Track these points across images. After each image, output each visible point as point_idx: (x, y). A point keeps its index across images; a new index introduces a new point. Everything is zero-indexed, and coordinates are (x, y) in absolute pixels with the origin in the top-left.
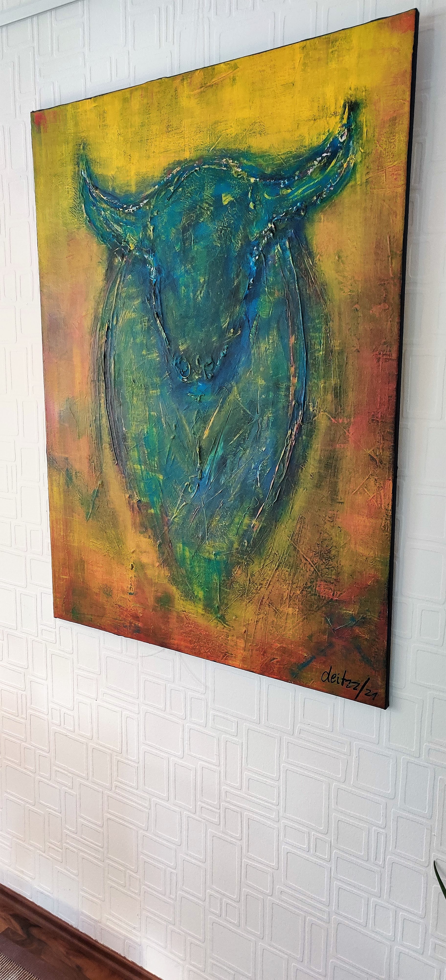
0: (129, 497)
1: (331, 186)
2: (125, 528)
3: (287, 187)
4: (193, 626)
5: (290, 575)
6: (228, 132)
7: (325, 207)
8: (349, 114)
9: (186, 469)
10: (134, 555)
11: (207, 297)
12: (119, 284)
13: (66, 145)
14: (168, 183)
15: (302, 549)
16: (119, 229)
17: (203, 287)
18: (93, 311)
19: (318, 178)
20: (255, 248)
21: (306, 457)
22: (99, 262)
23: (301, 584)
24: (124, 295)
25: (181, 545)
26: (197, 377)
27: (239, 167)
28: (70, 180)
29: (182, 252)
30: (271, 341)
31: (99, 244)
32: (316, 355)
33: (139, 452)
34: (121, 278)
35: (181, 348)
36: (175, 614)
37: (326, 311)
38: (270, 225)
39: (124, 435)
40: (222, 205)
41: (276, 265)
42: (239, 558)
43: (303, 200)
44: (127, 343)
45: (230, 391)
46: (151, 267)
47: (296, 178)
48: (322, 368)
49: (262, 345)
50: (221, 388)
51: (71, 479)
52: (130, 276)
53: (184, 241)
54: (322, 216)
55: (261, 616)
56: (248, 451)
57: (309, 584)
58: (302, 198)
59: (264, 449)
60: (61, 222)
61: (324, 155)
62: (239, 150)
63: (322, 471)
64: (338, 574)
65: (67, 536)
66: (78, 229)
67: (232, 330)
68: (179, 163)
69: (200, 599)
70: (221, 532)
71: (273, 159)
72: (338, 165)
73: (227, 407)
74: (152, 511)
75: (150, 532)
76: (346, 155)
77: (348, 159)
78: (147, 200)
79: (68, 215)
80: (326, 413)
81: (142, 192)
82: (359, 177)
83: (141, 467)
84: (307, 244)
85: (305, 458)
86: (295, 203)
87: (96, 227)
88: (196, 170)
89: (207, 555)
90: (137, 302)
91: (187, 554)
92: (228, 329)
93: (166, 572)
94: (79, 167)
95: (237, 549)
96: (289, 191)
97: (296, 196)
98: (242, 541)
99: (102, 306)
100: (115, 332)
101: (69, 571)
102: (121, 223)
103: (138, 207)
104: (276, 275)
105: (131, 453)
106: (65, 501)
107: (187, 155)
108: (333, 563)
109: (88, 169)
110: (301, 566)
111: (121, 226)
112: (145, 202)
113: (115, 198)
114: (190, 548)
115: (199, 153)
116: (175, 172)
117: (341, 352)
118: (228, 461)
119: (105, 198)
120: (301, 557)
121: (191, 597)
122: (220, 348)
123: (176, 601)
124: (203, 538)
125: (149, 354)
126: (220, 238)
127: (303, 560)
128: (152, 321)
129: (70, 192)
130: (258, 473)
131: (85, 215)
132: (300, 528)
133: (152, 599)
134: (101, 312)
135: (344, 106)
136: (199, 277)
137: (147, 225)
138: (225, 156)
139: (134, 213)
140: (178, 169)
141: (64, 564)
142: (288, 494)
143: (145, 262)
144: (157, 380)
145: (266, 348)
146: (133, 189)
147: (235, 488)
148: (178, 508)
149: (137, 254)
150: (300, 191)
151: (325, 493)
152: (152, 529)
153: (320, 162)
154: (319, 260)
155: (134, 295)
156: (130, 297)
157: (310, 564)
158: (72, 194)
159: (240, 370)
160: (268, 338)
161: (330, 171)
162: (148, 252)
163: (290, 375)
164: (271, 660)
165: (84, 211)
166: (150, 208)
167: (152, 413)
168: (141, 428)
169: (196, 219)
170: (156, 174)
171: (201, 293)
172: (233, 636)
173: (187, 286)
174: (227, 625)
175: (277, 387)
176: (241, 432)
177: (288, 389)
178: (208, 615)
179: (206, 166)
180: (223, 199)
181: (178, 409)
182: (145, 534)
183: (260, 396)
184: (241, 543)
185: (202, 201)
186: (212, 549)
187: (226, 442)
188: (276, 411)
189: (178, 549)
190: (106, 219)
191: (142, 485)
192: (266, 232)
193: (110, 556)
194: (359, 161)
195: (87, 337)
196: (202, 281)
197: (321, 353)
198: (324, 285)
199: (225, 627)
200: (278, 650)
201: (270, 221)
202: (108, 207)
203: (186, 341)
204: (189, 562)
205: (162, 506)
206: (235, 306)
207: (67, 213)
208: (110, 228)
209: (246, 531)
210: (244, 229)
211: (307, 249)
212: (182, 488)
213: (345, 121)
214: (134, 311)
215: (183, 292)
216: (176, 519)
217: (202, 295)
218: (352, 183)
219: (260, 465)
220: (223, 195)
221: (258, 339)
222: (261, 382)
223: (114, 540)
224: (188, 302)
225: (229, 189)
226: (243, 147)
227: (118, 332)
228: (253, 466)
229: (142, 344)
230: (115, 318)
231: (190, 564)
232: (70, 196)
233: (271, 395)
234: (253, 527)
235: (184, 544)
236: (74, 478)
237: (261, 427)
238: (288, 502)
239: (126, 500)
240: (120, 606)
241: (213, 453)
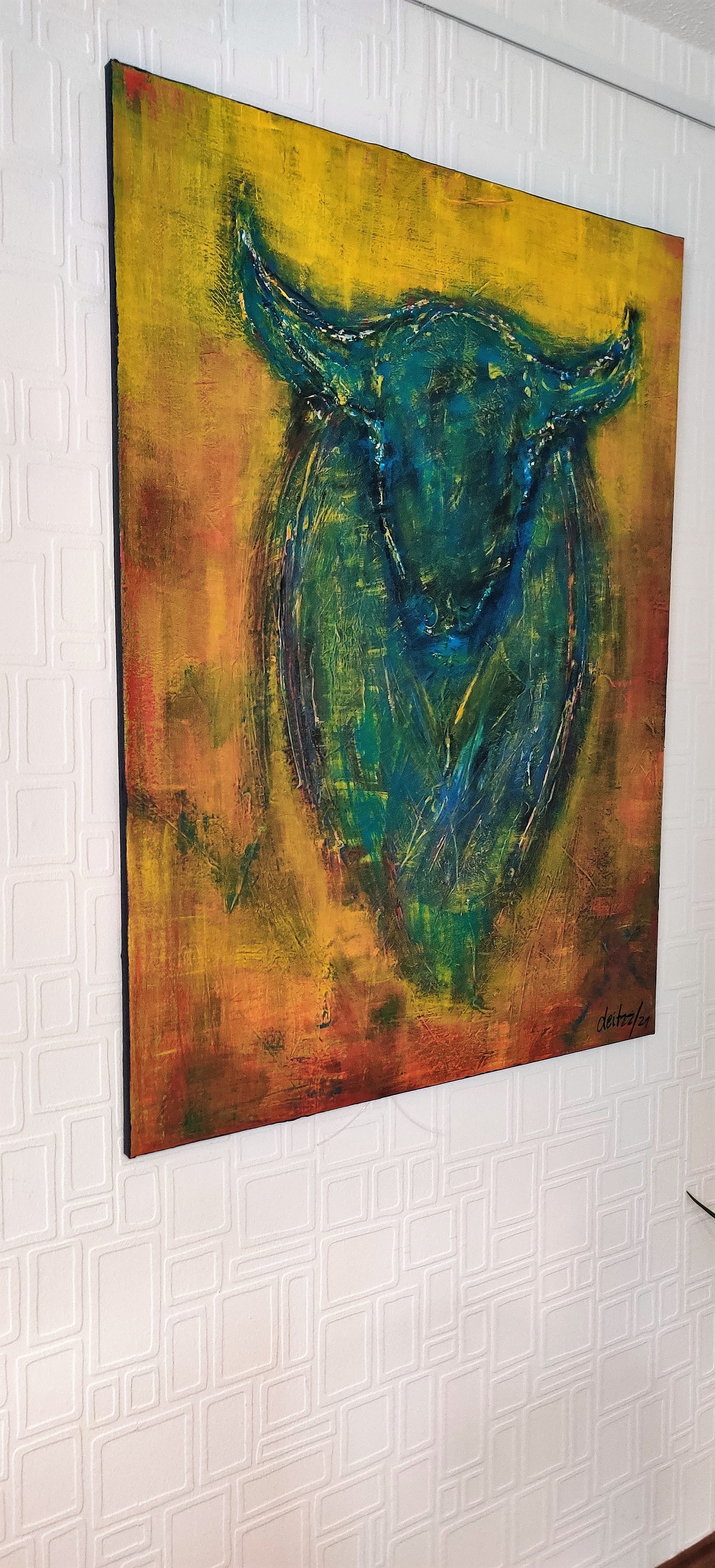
0: (325, 844)
1: (613, 398)
2: (314, 904)
3: (568, 382)
4: (434, 1036)
5: (564, 901)
6: (498, 279)
7: (607, 420)
8: (630, 322)
9: (427, 777)
10: (332, 949)
11: (463, 506)
12: (316, 459)
13: (205, 167)
14: (407, 319)
15: (578, 859)
16: (317, 362)
17: (459, 491)
18: (256, 498)
19: (600, 383)
20: (530, 450)
21: (585, 733)
22: (274, 410)
23: (577, 910)
24: (324, 479)
25: (417, 905)
26: (447, 628)
27: (511, 334)
28: (211, 237)
29: (428, 430)
30: (547, 580)
31: (275, 377)
32: (597, 601)
33: (344, 758)
34: (320, 449)
35: (424, 580)
36: (406, 1027)
37: (607, 548)
38: (549, 425)
39: (318, 731)
40: (488, 378)
41: (555, 479)
42: (502, 898)
43: (586, 403)
44: (328, 565)
45: (494, 647)
46: (377, 443)
47: (578, 374)
48: (602, 618)
49: (536, 584)
50: (483, 644)
51: (192, 834)
52: (336, 449)
53: (433, 414)
54: (604, 430)
55: (530, 976)
56: (516, 734)
57: (586, 906)
58: (585, 401)
59: (536, 730)
60: (185, 310)
61: (607, 358)
62: (512, 311)
63: (601, 751)
64: (615, 882)
65: (175, 960)
66: (229, 336)
67: (500, 560)
68: (427, 294)
69: (446, 986)
70: (479, 866)
71: (553, 340)
72: (619, 375)
73: (489, 673)
74: (368, 859)
75: (363, 897)
76: (627, 367)
77: (629, 372)
78: (372, 332)
79: (203, 302)
80: (606, 676)
81: (363, 315)
82: (639, 397)
83: (348, 784)
84: (589, 460)
85: (583, 737)
86: (575, 406)
88: (453, 315)
89: (457, 909)
90: (348, 496)
91: (427, 916)
92: (493, 558)
93: (390, 960)
94: (234, 220)
95: (500, 884)
96: (570, 387)
97: (577, 397)
98: (508, 870)
99: (278, 492)
100: (304, 544)
101: (179, 1036)
102: (322, 354)
103: (355, 337)
104: (555, 492)
105: (331, 762)
106: (174, 886)
107: (439, 286)
108: (610, 869)
109: (255, 234)
110: (577, 884)
111: (320, 358)
112: (368, 332)
113: (313, 307)
114: (432, 905)
115: (457, 292)
116: (420, 303)
117: (621, 600)
118: (490, 753)
119: (290, 300)
120: (578, 872)
121: (432, 988)
122: (483, 584)
123: (409, 1004)
124: (453, 882)
125: (368, 587)
126: (484, 424)
127: (580, 875)
128: (376, 532)
129: (211, 261)
130: (529, 766)
131: (245, 316)
132: (576, 832)
133: (366, 1019)
134: (276, 503)
135: (626, 311)
136: (454, 476)
137: (372, 372)
138: (495, 312)
139: (347, 346)
140: (426, 302)
141: (167, 1024)
142: (564, 789)
143: (365, 432)
144: (381, 631)
145: (541, 588)
146: (347, 304)
147: (499, 791)
148: (414, 843)
149: (352, 414)
150: (582, 392)
151: (603, 779)
152: (367, 891)
153: (602, 364)
154: (601, 483)
155: (346, 483)
156: (338, 487)
157: (587, 877)
158: (214, 264)
159: (509, 618)
160: (544, 575)
161: (613, 379)
163: (568, 627)
164: (542, 1034)
165: (243, 306)
166: (377, 344)
167: (371, 688)
168: (351, 714)
169: (451, 386)
170: (388, 296)
171: (456, 498)
172: (494, 1022)
173: (435, 485)
174: (486, 1009)
175: (553, 643)
176: (508, 708)
177: (565, 645)
178: (458, 1006)
179: (468, 315)
180: (491, 370)
181: (416, 678)
182: (354, 904)
183: (533, 655)
184: (505, 876)
185: (461, 362)
186: (464, 897)
187: (488, 725)
188: (552, 675)
189: (412, 913)
190: (289, 335)
191: (350, 815)
192: (543, 432)
193: (281, 969)
194: (639, 377)
195: (243, 546)
196: (458, 480)
197: (601, 599)
198: (605, 514)
199: (483, 1013)
200: (550, 1015)
201: (550, 419)
202: (297, 317)
203: (431, 569)
204: (429, 930)
205: (385, 847)
206: (504, 525)
207: (202, 297)
208: (297, 355)
209: (512, 854)
210: (517, 420)
211: (589, 467)
212: (420, 809)
213: (626, 328)
214: (343, 511)
215: (428, 492)
216: (411, 862)
217: (457, 502)
218: (632, 401)
219: (532, 753)
220: (490, 364)
221: (531, 575)
222: (534, 635)
223: (291, 934)
224: (436, 510)
225: (497, 357)
226: (517, 309)
227: (309, 544)
228: (523, 755)
229: (356, 568)
230: (306, 519)
231: (432, 932)
232: (209, 269)
233: (546, 653)
234: (522, 846)
235: (422, 901)
236: (200, 831)
237: (534, 698)
238: (563, 799)
239: (317, 849)
240: (300, 1060)
241: (469, 744)
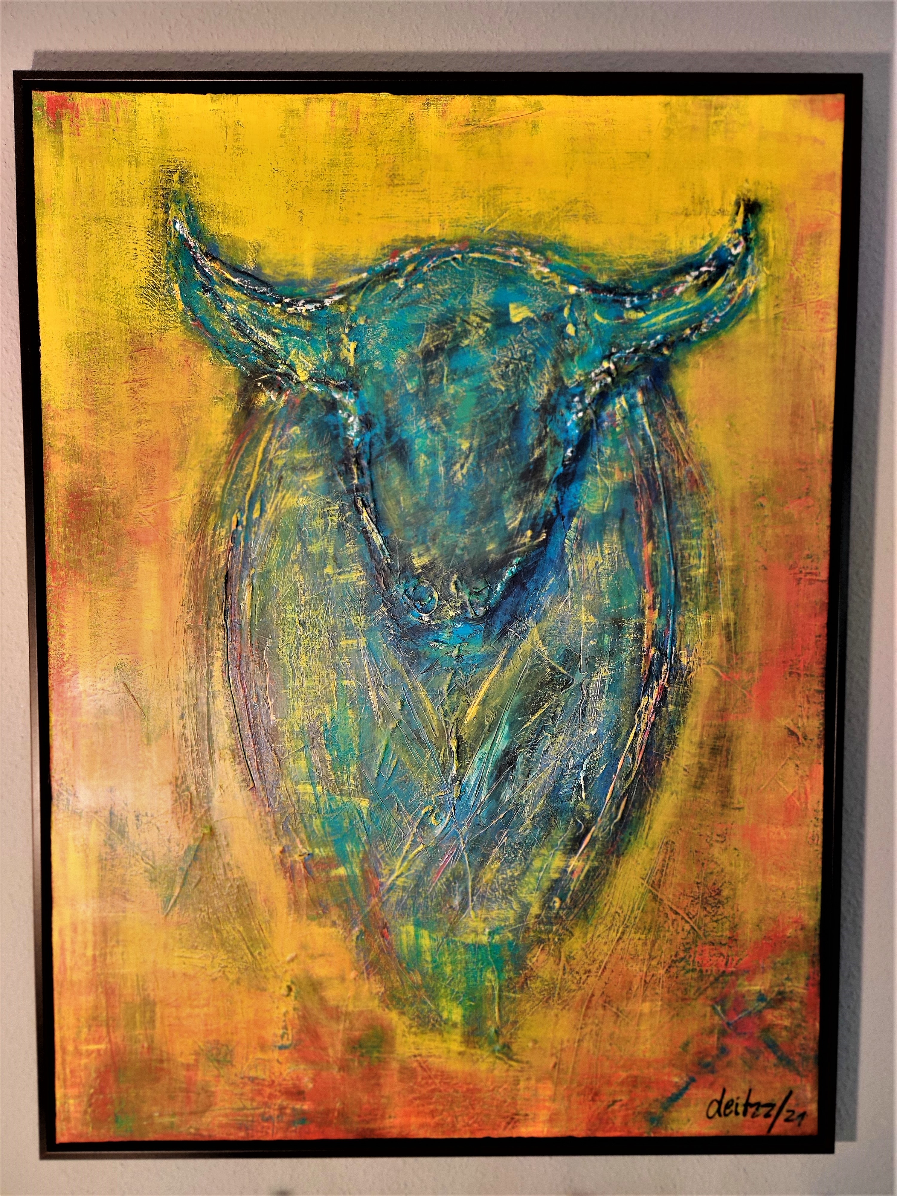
0: (283, 851)
1: (717, 317)
2: (271, 915)
3: (636, 308)
4: (437, 1081)
5: (645, 944)
6: (523, 206)
7: (705, 346)
8: (746, 217)
9: (425, 783)
10: (294, 965)
11: (474, 475)
12: (269, 442)
13: (134, 167)
14: (389, 274)
15: (668, 894)
16: (270, 340)
17: (467, 457)
18: (196, 491)
19: (694, 301)
20: (577, 399)
21: (675, 739)
22: (217, 398)
23: (666, 958)
24: (280, 463)
25: (411, 929)
26: (452, 614)
27: (544, 265)
28: (142, 235)
29: (420, 394)
30: (606, 552)
31: (217, 363)
32: (693, 573)
33: (309, 759)
34: (273, 431)
35: (418, 562)
36: (395, 1065)
37: (709, 506)
38: (605, 364)
39: (275, 729)
40: (509, 323)
41: (618, 429)
42: (541, 932)
43: (667, 332)
44: (286, 553)
45: (523, 635)
46: (349, 416)
47: (654, 297)
48: (703, 594)
49: (589, 557)
50: (504, 632)
51: (122, 833)
52: (296, 430)
53: (428, 375)
54: (701, 361)
55: (587, 1030)
56: (561, 738)
57: (682, 955)
58: (666, 328)
59: (593, 732)
60: (113, 312)
61: (704, 269)
62: (546, 239)
63: (705, 761)
64: (734, 927)
65: (104, 955)
66: (162, 330)
67: (529, 533)
68: (417, 241)
69: (455, 1025)
70: (504, 891)
71: (611, 262)
72: (728, 287)
73: (516, 664)
74: (342, 871)
75: (335, 914)
76: (741, 273)
77: (745, 281)
78: (341, 296)
79: (133, 301)
80: (712, 666)
81: (327, 280)
82: (763, 308)
83: (314, 788)
84: (674, 399)
85: (673, 741)
86: (652, 336)
87: (211, 332)
88: (454, 259)
89: (470, 939)
90: (314, 478)
91: (426, 942)
92: (520, 531)
93: (374, 986)
94: (167, 212)
95: (538, 916)
96: (641, 315)
97: (655, 324)
98: (550, 899)
99: (222, 481)
100: (256, 533)
101: (108, 1033)
102: (277, 331)
103: (318, 305)
104: (617, 444)
105: (291, 764)
106: (101, 881)
107: (435, 231)
108: (726, 910)
109: (192, 221)
110: (666, 925)
111: (274, 335)
112: (337, 298)
113: (264, 283)
114: (432, 931)
115: (460, 232)
116: (406, 255)
117: (735, 571)
118: (520, 759)
119: (236, 280)
120: (667, 910)
121: (433, 1025)
122: (505, 562)
123: (399, 1039)
124: (464, 907)
125: (339, 574)
126: (503, 376)
127: (672, 916)
128: (349, 513)
129: (141, 258)
130: (582, 775)
131: (181, 306)
132: (664, 860)
133: (339, 1047)
134: (220, 493)
135: (738, 205)
136: (459, 441)
137: (341, 341)
138: (518, 244)
139: (310, 317)
140: (415, 251)
141: (95, 1018)
142: (642, 805)
143: (333, 406)
144: (358, 621)
145: (597, 563)
146: (308, 272)
147: (534, 805)
148: (405, 858)
149: (316, 389)
150: (662, 317)
151: (710, 796)
152: (340, 906)
153: (697, 278)
154: (697, 426)
155: (308, 464)
156: (296, 468)
157: (683, 918)
158: (145, 260)
159: (545, 600)
160: (601, 547)
161: (715, 294)
162: (341, 388)
163: (644, 607)
164: (609, 1106)
165: (179, 298)
166: (348, 309)
167: (345, 683)
168: (317, 712)
169: (454, 340)
170: (363, 254)
171: (462, 467)
172: (528, 1079)
173: (432, 454)
174: (517, 1061)
175: (618, 628)
176: (546, 706)
177: (640, 629)
178: (473, 1051)
179: (476, 255)
180: (512, 312)
181: (408, 672)
182: (323, 920)
183: (586, 643)
184: (546, 905)
185: (467, 311)
186: (482, 925)
187: (515, 725)
188: (618, 666)
189: (404, 936)
190: (236, 319)
191: (317, 822)
192: (597, 375)
193: (228, 979)
194: (763, 285)
195: (181, 540)
196: (465, 446)
197: (701, 571)
198: (705, 465)
199: (511, 1066)
200: (622, 1083)
201: (608, 357)
202: (244, 297)
203: (428, 550)
204: (429, 958)
205: (365, 859)
206: (536, 491)
207: (132, 296)
208: (245, 336)
209: (556, 881)
210: (555, 366)
211: (675, 407)
212: (414, 819)
213: (739, 225)
214: (305, 494)
215: (422, 464)
216: (401, 879)
217: (464, 471)
218: (751, 316)
219: (587, 761)
220: (512, 306)
221: (580, 547)
222: (587, 619)
223: (242, 943)
224: (433, 483)
225: (522, 296)
226: (553, 235)
227: (262, 532)
228: (571, 763)
229: (323, 554)
230: (257, 506)
231: (434, 961)
232: (139, 266)
233: (607, 640)
234: (572, 872)
235: (418, 925)
236: (131, 828)
237: (588, 694)
238: (640, 819)
239: (274, 857)
240: (253, 1080)
241: (488, 746)
